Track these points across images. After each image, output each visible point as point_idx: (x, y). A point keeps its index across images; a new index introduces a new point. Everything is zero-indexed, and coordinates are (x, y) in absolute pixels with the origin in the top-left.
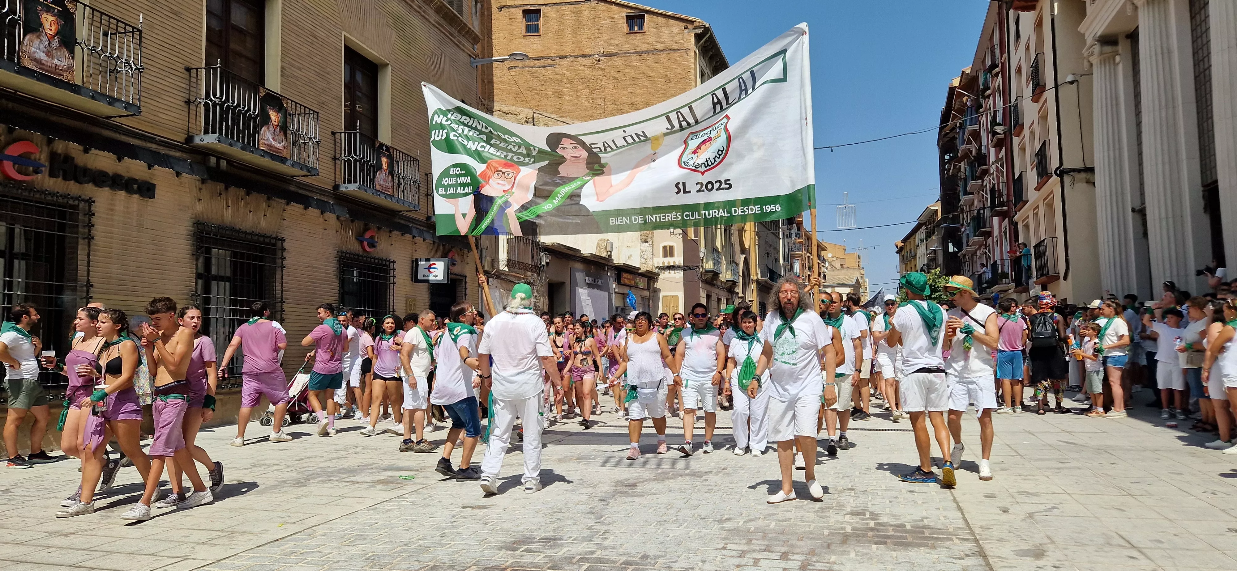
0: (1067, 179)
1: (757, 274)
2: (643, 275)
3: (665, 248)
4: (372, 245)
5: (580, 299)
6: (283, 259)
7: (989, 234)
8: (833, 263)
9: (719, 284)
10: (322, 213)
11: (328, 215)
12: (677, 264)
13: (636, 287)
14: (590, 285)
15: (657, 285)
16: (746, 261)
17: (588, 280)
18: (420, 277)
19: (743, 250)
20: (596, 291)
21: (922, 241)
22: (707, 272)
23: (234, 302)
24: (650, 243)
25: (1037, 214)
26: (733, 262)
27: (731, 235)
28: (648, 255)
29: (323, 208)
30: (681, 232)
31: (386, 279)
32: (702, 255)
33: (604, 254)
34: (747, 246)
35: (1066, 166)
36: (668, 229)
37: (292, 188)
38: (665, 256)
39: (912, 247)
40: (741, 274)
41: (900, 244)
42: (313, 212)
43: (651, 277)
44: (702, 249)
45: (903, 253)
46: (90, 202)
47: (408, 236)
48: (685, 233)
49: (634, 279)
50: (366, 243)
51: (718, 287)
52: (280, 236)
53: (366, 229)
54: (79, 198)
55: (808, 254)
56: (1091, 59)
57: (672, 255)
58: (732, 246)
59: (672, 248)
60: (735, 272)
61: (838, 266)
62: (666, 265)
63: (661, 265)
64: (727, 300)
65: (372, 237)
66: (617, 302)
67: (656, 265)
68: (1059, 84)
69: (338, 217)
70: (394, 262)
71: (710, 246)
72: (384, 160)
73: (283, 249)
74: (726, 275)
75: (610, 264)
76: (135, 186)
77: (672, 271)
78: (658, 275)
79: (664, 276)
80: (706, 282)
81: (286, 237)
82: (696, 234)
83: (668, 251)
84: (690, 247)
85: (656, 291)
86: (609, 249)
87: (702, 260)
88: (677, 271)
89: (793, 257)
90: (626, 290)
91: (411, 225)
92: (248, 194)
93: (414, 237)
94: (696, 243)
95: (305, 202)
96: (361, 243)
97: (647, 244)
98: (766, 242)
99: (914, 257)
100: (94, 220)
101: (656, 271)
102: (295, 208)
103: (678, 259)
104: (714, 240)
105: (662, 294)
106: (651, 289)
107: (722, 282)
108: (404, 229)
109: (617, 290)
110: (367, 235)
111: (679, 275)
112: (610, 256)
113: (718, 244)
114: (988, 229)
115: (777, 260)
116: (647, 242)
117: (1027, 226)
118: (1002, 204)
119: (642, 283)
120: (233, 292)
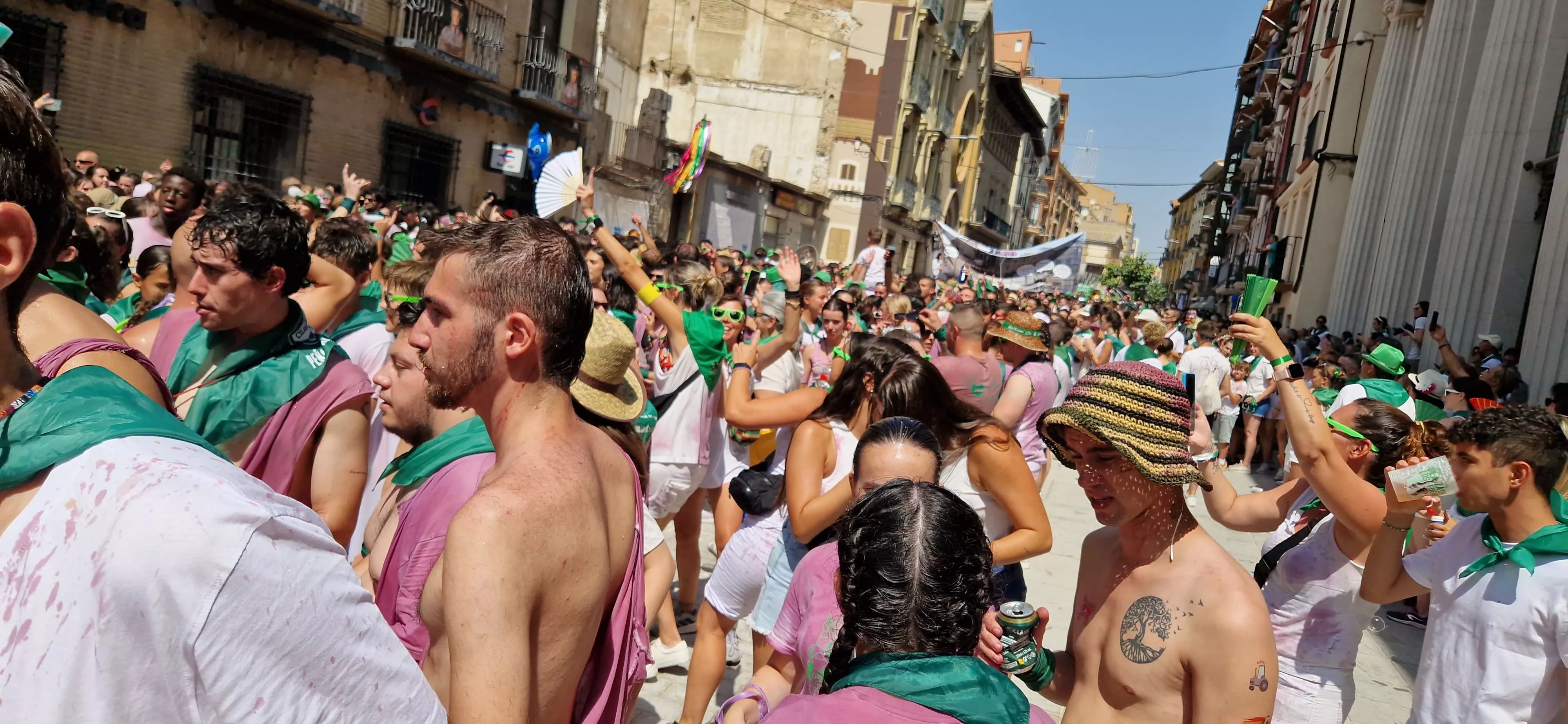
0: (1327, 166)
1: (969, 215)
2: (808, 198)
3: (845, 167)
4: (432, 117)
5: (715, 218)
6: (309, 122)
7: (1254, 214)
8: (1095, 213)
9: (908, 222)
10: (368, 70)
11: (374, 74)
12: (856, 190)
13: (797, 212)
14: (731, 202)
15: (827, 213)
16: (956, 200)
17: (729, 194)
18: (493, 165)
19: (954, 184)
20: (738, 210)
21: (1200, 204)
22: (893, 206)
23: (241, 168)
24: (827, 157)
25: (1295, 202)
26: (935, 197)
27: (939, 162)
28: (822, 172)
29: (369, 64)
30: (868, 149)
31: (448, 161)
32: (888, 183)
33: (758, 166)
34: (960, 179)
35: (1328, 150)
36: (853, 143)
37: (331, 36)
38: (843, 176)
39: (1189, 210)
40: (945, 213)
41: (1176, 204)
42: (355, 69)
43: (818, 202)
44: (891, 176)
45: (1177, 215)
46: (62, 27)
47: (482, 113)
48: (873, 152)
49: (794, 201)
50: (423, 115)
51: (906, 226)
52: (307, 93)
53: (425, 98)
54: (48, 22)
55: (1059, 198)
56: (1390, 16)
57: (851, 177)
58: (938, 177)
59: (853, 168)
60: (935, 210)
61: (1100, 215)
62: (843, 189)
63: (836, 188)
64: (918, 244)
65: (433, 108)
66: (766, 226)
67: (830, 187)
68: (1349, 40)
69: (389, 79)
70: (460, 142)
71: (904, 174)
72: (455, 15)
73: (310, 110)
74: (920, 212)
75: (764, 178)
76: (120, 14)
77: (848, 198)
78: (829, 200)
79: (838, 202)
80: (890, 218)
81: (315, 95)
82: (887, 155)
83: (848, 172)
84: (876, 171)
85: (824, 220)
86: (766, 159)
87: (888, 191)
88: (854, 199)
89: (1033, 198)
90: (782, 214)
91: (489, 98)
92: (269, 37)
93: (491, 114)
94: (884, 167)
95: (345, 55)
96: (417, 113)
97: (823, 159)
98: (992, 177)
99: (1188, 223)
100: (65, 49)
101: (828, 195)
102: (332, 62)
103: (859, 184)
104: (913, 165)
105: (831, 225)
106: (818, 216)
107: (912, 220)
108: (478, 104)
109: (769, 213)
110: (427, 104)
111: (857, 204)
112: (766, 168)
113: (918, 171)
114: (1255, 208)
115: (1004, 201)
116: (822, 155)
117: (1285, 213)
118: (1269, 181)
119: (804, 208)
120: (242, 155)
